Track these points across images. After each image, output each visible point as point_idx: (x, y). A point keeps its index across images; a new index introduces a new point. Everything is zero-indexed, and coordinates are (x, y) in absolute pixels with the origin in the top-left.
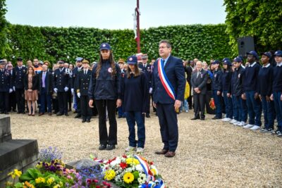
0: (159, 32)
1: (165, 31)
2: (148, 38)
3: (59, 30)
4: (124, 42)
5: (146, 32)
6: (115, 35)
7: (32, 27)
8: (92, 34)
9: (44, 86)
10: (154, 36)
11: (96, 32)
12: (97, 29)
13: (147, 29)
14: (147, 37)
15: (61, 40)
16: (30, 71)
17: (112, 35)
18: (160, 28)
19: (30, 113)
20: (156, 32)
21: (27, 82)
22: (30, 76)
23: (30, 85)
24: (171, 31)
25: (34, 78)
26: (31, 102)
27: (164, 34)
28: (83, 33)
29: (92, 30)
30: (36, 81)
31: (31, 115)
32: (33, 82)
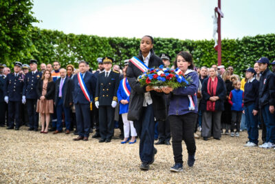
0: (256, 43)
1: (263, 41)
2: (242, 51)
3: (130, 40)
4: (211, 56)
5: (239, 42)
6: (199, 46)
7: (99, 38)
8: (170, 45)
9: (60, 95)
10: (249, 47)
11: (176, 43)
12: (177, 40)
13: (241, 39)
14: (240, 48)
15: (132, 52)
16: (47, 75)
17: (196, 47)
18: (258, 37)
19: (42, 131)
20: (252, 42)
21: (41, 89)
22: (45, 82)
23: (44, 92)
24: (271, 41)
25: (49, 84)
26: (44, 115)
27: (262, 44)
28: (160, 44)
29: (170, 41)
30: (52, 89)
31: (43, 132)
32: (48, 89)
